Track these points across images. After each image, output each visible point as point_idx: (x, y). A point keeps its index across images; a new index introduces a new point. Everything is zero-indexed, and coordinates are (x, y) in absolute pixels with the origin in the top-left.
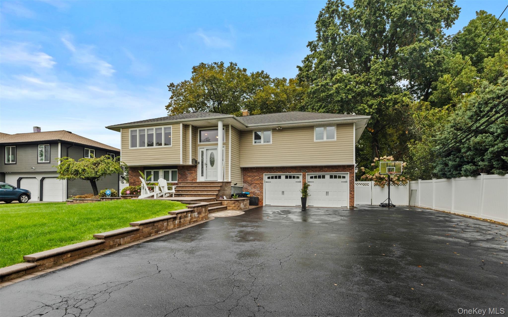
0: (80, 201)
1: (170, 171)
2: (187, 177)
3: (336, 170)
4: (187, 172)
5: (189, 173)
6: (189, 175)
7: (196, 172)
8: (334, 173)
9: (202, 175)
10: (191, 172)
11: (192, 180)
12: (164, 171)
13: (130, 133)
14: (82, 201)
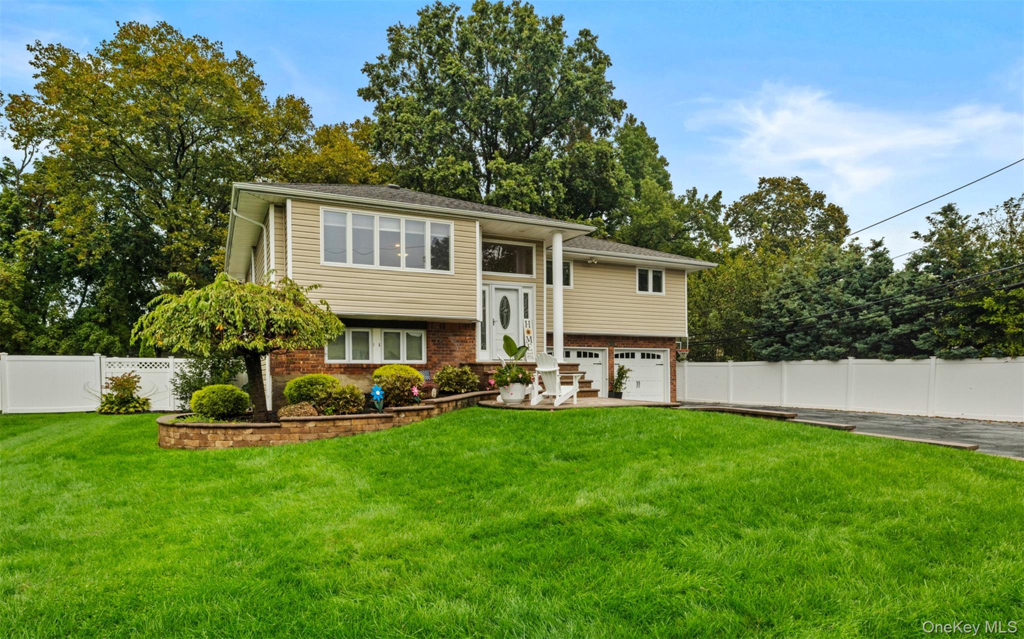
0: (319, 424)
1: (403, 333)
2: (454, 351)
3: (654, 345)
4: (452, 339)
5: (458, 341)
6: (457, 346)
7: (475, 339)
8: (647, 350)
9: (483, 348)
10: (463, 338)
11: (466, 357)
12: (385, 333)
13: (321, 218)
14: (331, 424)
